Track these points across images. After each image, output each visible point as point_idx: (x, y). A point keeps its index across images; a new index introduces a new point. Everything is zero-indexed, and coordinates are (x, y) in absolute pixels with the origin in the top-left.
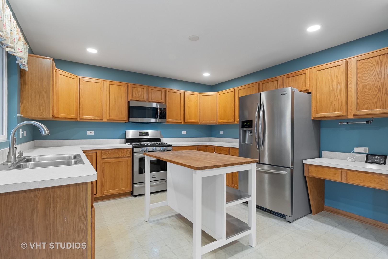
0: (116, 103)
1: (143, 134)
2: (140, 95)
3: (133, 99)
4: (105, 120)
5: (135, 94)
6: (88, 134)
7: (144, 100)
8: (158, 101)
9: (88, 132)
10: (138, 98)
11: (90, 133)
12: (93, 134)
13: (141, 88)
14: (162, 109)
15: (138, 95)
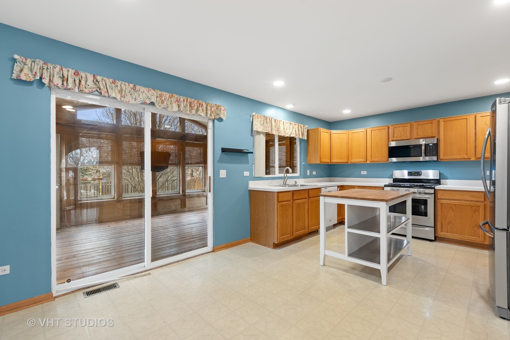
0: (377, 145)
1: (413, 174)
2: (402, 134)
3: (394, 140)
4: (368, 162)
5: (397, 134)
6: (362, 173)
7: (407, 138)
8: (426, 136)
9: (362, 172)
10: (400, 137)
11: (364, 173)
12: (366, 173)
13: (404, 127)
14: (430, 145)
15: (400, 134)
